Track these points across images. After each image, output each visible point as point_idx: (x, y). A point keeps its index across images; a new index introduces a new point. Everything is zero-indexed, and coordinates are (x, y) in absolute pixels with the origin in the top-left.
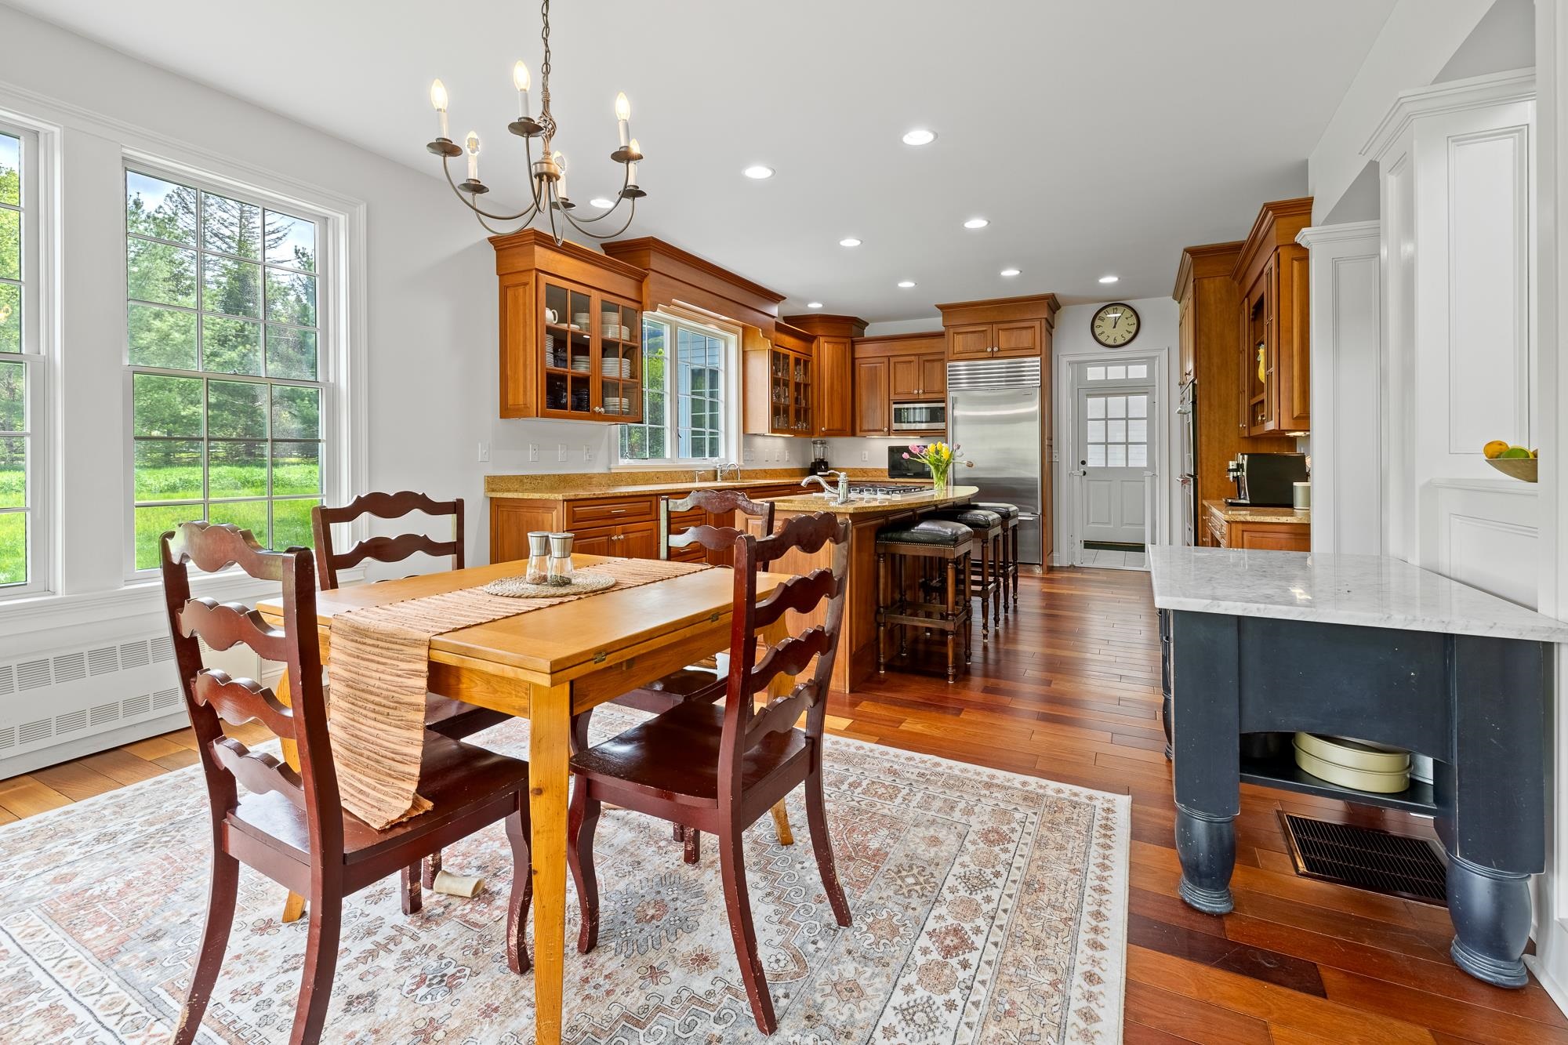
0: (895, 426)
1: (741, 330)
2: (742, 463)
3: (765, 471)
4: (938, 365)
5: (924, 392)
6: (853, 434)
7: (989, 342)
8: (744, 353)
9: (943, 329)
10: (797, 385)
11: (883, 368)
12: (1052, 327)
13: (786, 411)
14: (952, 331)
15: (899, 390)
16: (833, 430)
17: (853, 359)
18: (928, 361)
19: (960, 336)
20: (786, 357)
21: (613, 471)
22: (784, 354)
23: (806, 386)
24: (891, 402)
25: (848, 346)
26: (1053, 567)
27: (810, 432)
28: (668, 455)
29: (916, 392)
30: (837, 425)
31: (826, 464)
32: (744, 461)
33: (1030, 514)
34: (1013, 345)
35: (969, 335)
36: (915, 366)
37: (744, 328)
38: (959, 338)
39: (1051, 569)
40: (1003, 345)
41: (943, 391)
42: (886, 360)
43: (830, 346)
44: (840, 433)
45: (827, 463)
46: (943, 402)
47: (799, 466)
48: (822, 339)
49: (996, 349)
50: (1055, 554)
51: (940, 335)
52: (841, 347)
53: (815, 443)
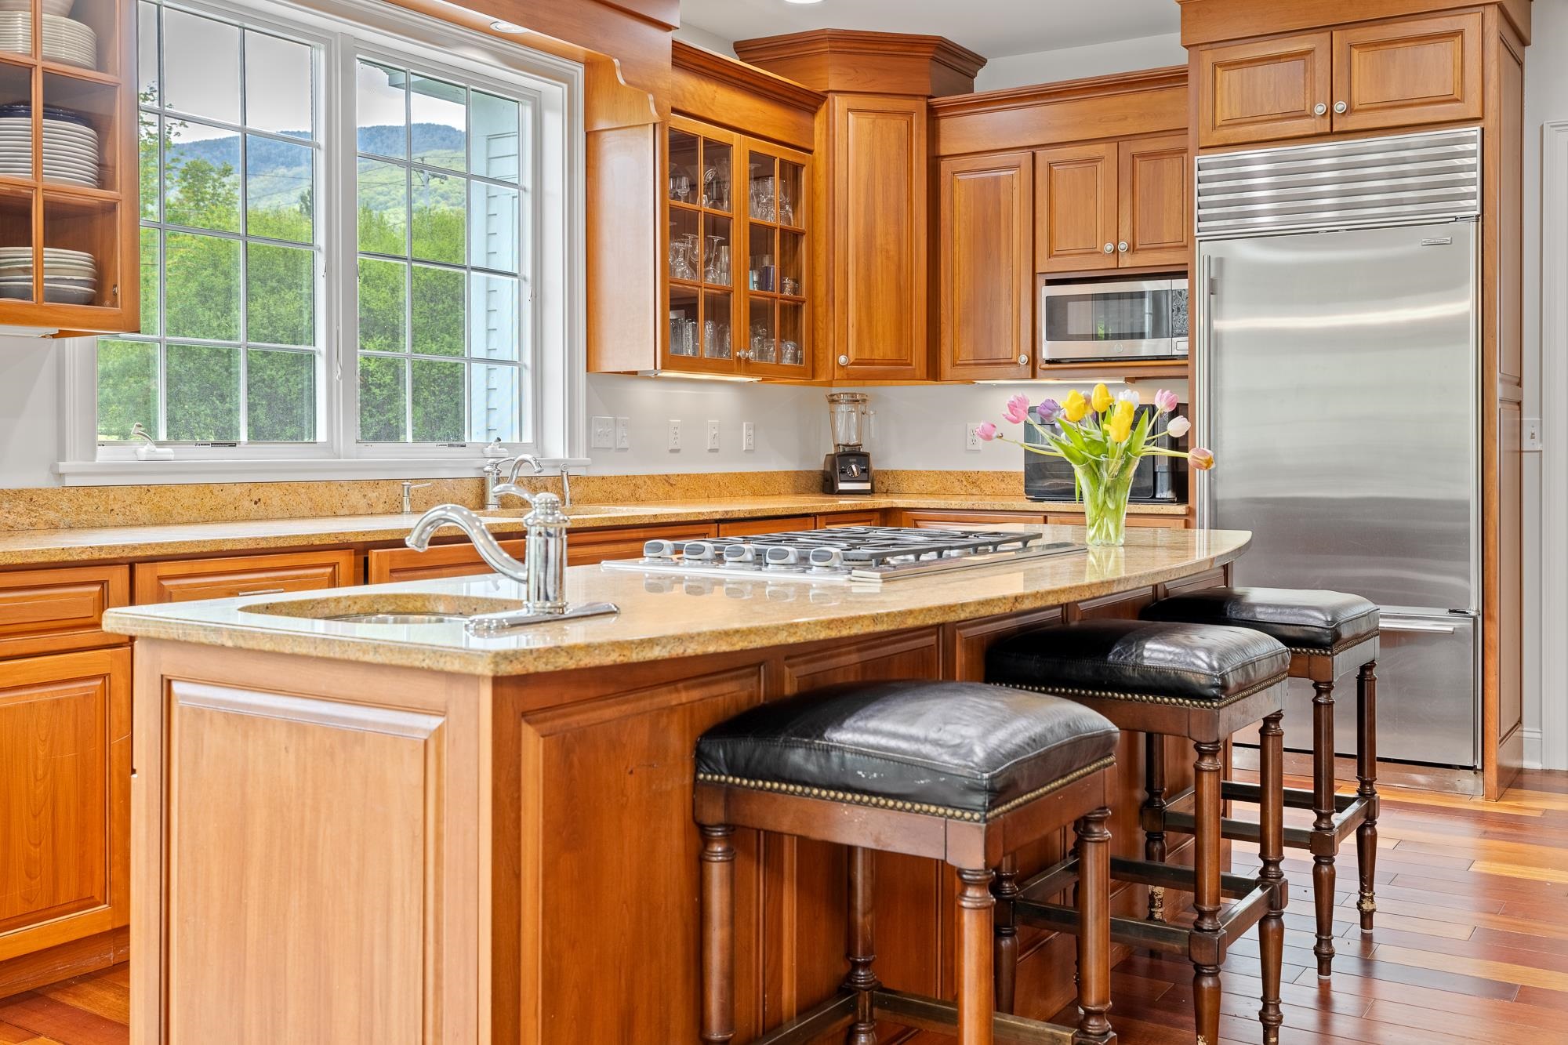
0: (1048, 349)
1: (580, 70)
2: (582, 457)
3: (667, 479)
4: (1171, 166)
5: (1133, 249)
6: (933, 373)
7: (1322, 89)
8: (591, 136)
9: (1179, 57)
10: (760, 236)
11: (1018, 180)
12: (1524, 42)
13: (719, 309)
14: (1208, 57)
15: (1061, 244)
16: (871, 362)
17: (934, 162)
18: (1144, 155)
19: (1234, 75)
20: (718, 153)
21: (70, 481)
22: (707, 141)
23: (792, 238)
24: (1041, 280)
25: (920, 123)
26: (1521, 771)
27: (808, 369)
28: (322, 436)
29: (1109, 247)
30: (884, 349)
31: (863, 458)
32: (590, 450)
33: (1443, 612)
34: (1394, 93)
35: (1260, 70)
36: (1105, 172)
37: (590, 64)
38: (1230, 79)
39: (1513, 780)
40: (1363, 94)
41: (1185, 245)
42: (1025, 157)
43: (865, 121)
44: (894, 370)
45: (866, 456)
46: (1183, 275)
47: (792, 467)
48: (839, 103)
49: (1340, 106)
50: (1529, 732)
51: (1176, 78)
52: (901, 123)
53: (833, 400)
